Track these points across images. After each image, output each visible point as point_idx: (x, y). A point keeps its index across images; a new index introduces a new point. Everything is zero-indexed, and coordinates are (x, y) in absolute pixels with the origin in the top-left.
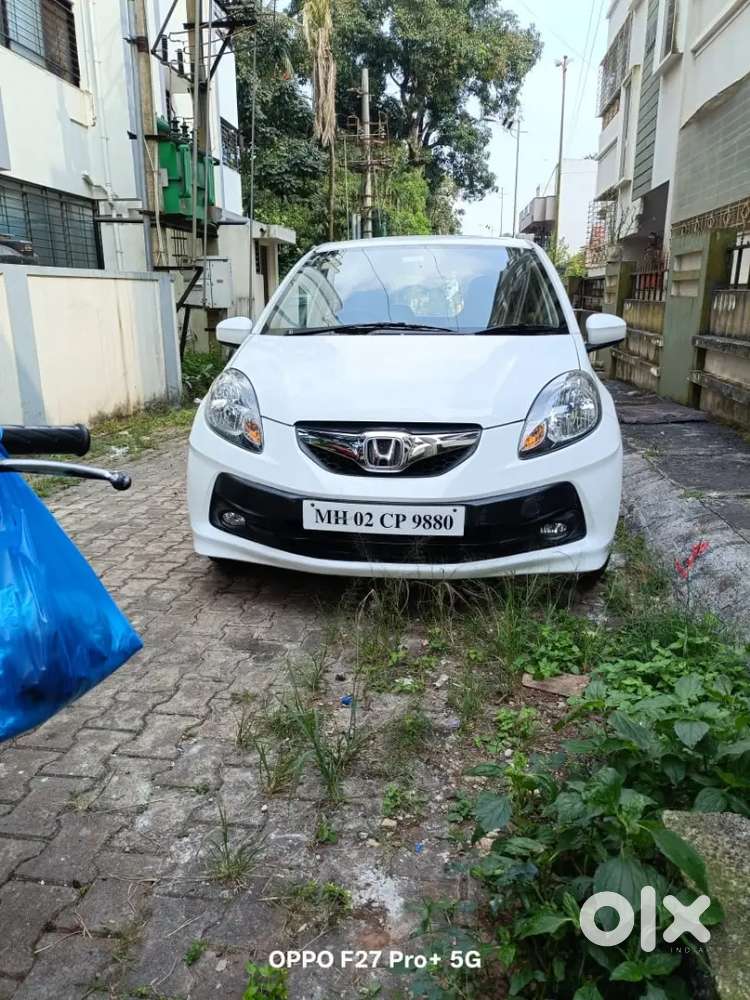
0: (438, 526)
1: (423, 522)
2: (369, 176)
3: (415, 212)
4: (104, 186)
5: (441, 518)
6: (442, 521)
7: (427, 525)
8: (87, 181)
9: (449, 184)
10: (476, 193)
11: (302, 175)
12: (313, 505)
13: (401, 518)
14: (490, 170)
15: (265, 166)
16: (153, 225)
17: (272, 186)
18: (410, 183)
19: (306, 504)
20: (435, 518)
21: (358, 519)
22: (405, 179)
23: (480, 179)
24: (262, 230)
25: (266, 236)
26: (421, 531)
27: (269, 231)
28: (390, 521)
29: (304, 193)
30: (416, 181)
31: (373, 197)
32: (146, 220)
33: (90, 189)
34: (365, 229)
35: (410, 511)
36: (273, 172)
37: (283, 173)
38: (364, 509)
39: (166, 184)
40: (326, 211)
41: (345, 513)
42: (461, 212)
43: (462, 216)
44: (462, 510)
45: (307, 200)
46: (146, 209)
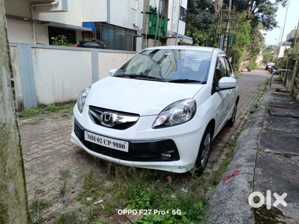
0: (120, 147)
1: (116, 145)
2: (229, 23)
3: (245, 34)
4: (138, 26)
5: (121, 145)
6: (122, 146)
7: (117, 146)
8: (134, 25)
9: (260, 25)
10: (270, 29)
11: (206, 23)
12: (87, 133)
13: (110, 142)
14: (276, 20)
15: (195, 20)
16: (145, 38)
17: (197, 26)
18: (245, 25)
19: (85, 132)
20: (119, 144)
21: (98, 140)
22: (243, 24)
23: (272, 24)
24: (180, 40)
25: (181, 42)
26: (115, 148)
27: (183, 40)
28: (107, 143)
29: (206, 28)
30: (248, 24)
31: (229, 30)
32: (143, 36)
33: (135, 28)
34: (225, 40)
35: (112, 141)
36: (197, 22)
37: (200, 22)
38: (100, 137)
39: (151, 26)
40: (215, 34)
41: (95, 137)
42: (265, 34)
43: (265, 36)
44: (127, 143)
45: (207, 30)
46: (143, 33)
